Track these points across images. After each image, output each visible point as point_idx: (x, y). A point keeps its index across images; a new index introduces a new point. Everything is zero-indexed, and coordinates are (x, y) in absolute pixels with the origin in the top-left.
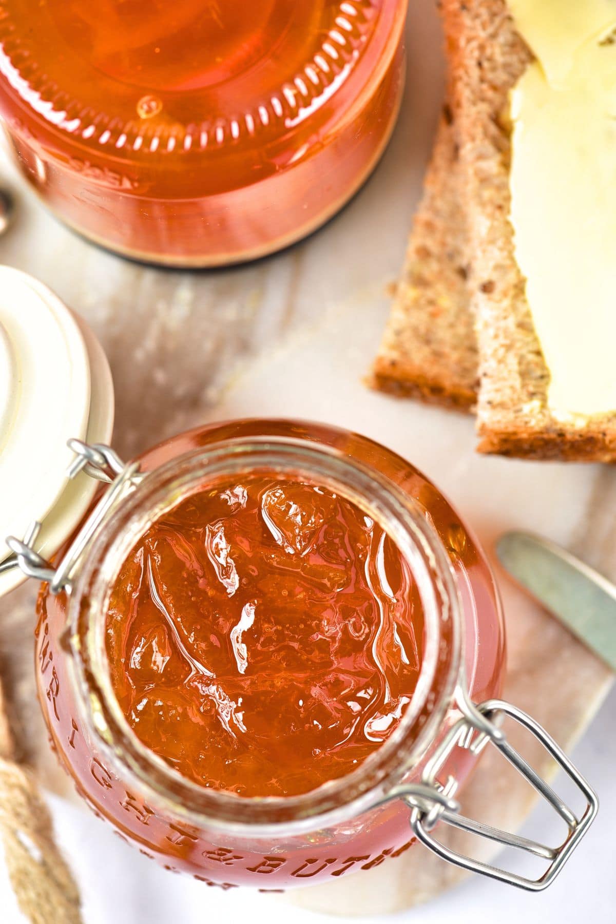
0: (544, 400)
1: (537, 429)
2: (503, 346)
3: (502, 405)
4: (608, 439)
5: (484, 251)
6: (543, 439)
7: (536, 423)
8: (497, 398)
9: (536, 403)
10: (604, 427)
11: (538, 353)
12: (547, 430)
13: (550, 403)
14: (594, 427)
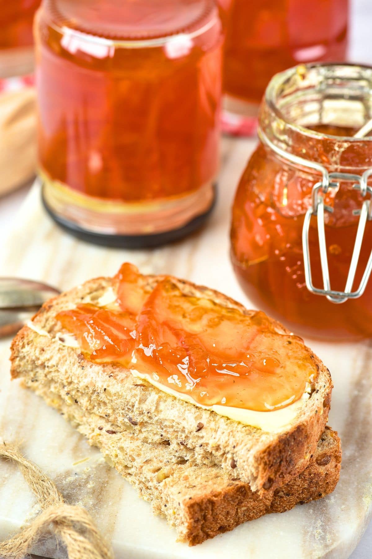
11: (246, 426)
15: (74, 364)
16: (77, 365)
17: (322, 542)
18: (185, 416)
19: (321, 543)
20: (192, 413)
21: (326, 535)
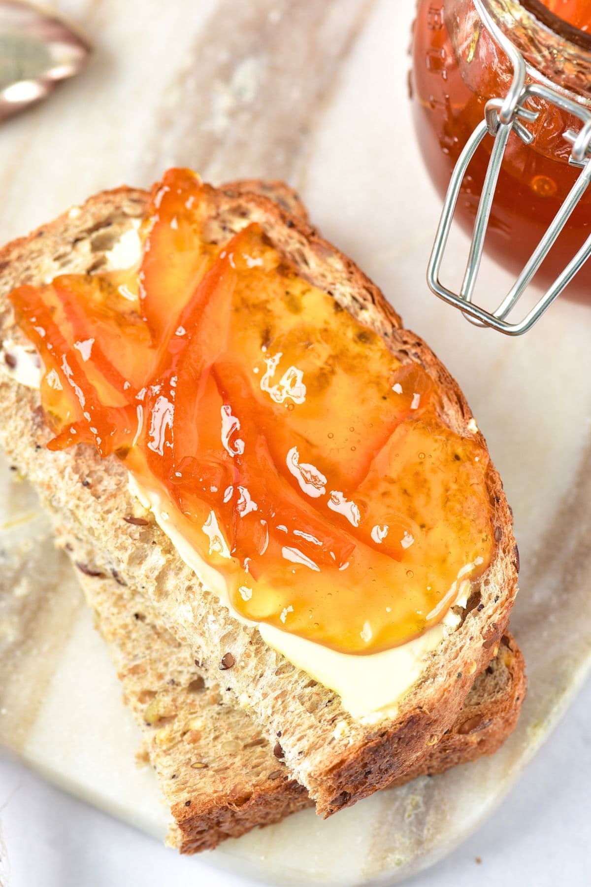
0: (347, 717)
1: (359, 744)
2: (276, 698)
3: (314, 747)
4: (425, 708)
5: (202, 634)
6: (370, 749)
7: (355, 740)
8: (305, 744)
9: (341, 725)
10: (415, 702)
11: (313, 684)
12: (368, 739)
13: (354, 716)
14: (407, 709)
15: (22, 434)
16: (27, 439)
17: (414, 829)
18: (205, 628)
19: (411, 831)
20: (220, 625)
21: (427, 813)
